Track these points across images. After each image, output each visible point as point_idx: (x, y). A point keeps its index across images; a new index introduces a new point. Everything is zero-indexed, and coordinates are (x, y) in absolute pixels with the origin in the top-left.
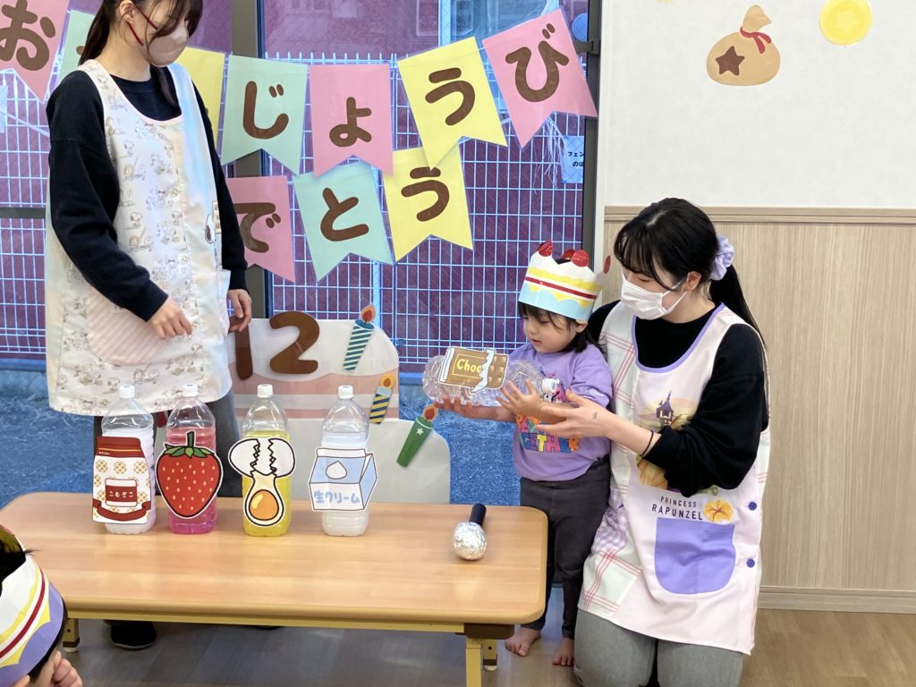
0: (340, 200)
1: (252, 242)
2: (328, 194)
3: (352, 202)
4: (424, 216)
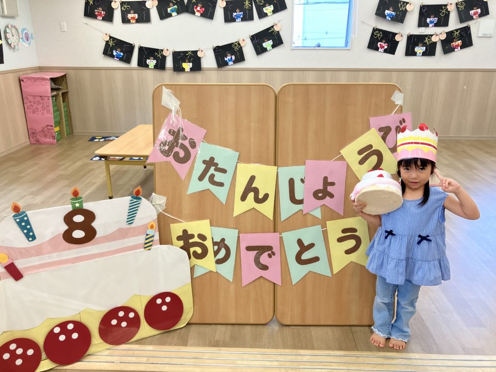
0: (306, 244)
1: (260, 265)
2: (300, 242)
3: (312, 245)
4: (348, 252)
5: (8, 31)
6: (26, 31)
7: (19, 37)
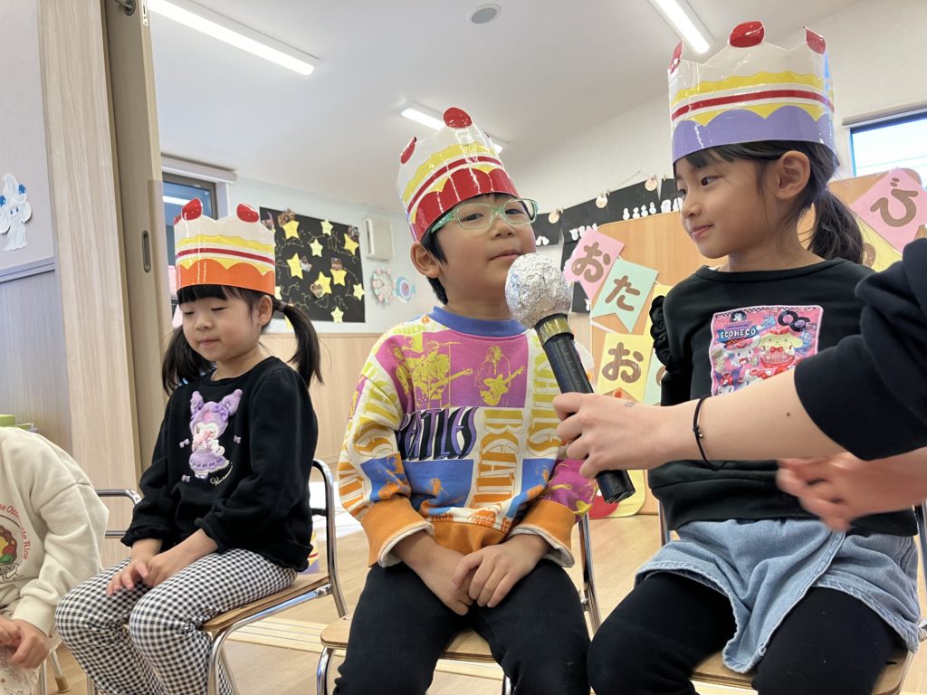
5: (375, 277)
6: (404, 281)
7: (393, 288)
